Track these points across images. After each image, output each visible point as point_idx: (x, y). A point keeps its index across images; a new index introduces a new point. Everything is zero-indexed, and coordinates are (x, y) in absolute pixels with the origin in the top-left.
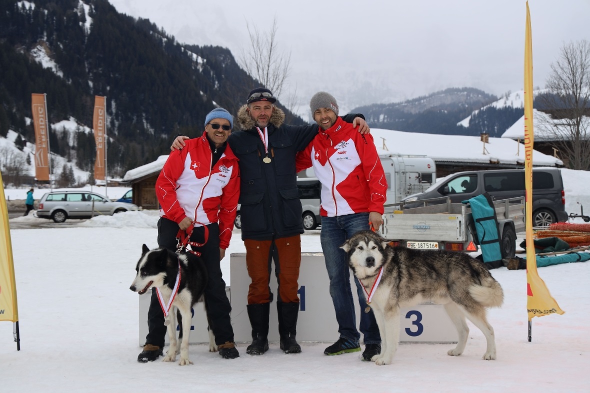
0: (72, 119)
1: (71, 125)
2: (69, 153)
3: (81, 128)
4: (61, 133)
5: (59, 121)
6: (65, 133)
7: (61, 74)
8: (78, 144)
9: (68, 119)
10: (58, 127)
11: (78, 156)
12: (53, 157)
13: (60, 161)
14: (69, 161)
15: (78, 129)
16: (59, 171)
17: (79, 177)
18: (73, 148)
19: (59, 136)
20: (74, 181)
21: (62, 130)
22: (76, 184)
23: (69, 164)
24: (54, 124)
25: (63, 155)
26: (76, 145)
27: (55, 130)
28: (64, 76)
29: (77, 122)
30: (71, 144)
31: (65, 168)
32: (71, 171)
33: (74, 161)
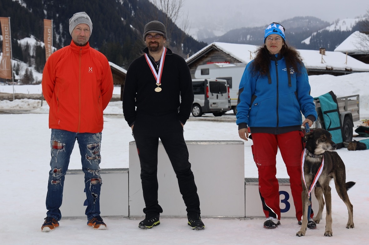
0: (32, 36)
1: (31, 41)
2: (30, 61)
3: (39, 43)
4: (25, 46)
5: (23, 38)
6: (28, 46)
7: (24, 5)
8: (36, 54)
9: (29, 37)
10: (23, 42)
11: (36, 62)
12: (19, 63)
13: (24, 66)
14: (30, 66)
15: (37, 44)
16: (22, 73)
17: (37, 77)
18: (33, 57)
19: (23, 48)
20: (33, 80)
21: (26, 44)
22: (35, 82)
23: (30, 68)
24: (19, 40)
25: (25, 62)
26: (35, 55)
27: (20, 45)
28: (27, 6)
29: (36, 39)
30: (31, 54)
31: (27, 71)
32: (31, 73)
33: (34, 66)
